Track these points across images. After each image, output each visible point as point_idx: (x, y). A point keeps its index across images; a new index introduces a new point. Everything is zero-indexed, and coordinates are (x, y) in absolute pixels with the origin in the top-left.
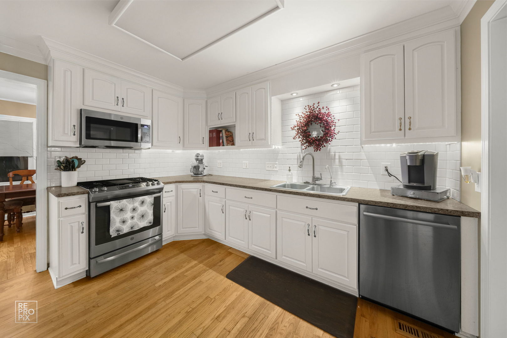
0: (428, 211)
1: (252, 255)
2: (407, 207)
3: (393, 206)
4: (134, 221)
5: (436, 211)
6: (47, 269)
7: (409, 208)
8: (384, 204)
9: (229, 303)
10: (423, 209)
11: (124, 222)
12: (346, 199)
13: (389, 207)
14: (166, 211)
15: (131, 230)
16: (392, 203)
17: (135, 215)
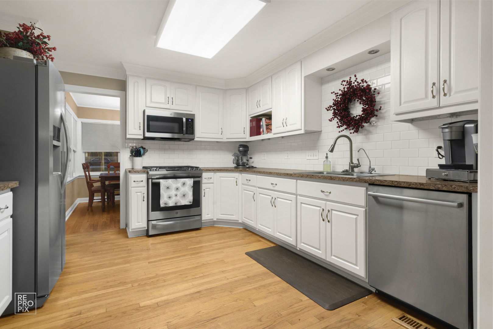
0: (431, 189)
2: (410, 185)
3: (398, 184)
4: (177, 198)
5: (439, 188)
6: (126, 228)
7: (413, 185)
8: (389, 182)
10: (426, 186)
11: (170, 197)
12: (355, 179)
13: (394, 185)
14: (205, 195)
15: (175, 205)
16: (396, 182)
17: (178, 193)
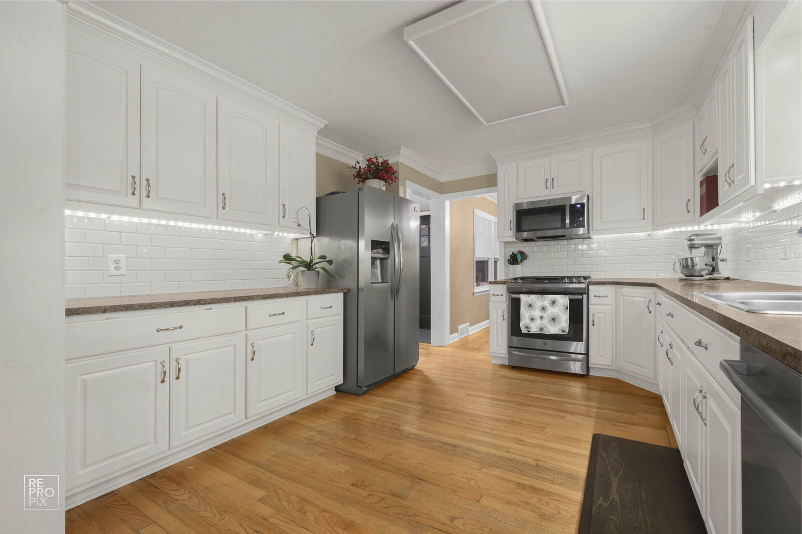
1: (680, 449)
4: (543, 322)
9: (549, 445)
11: (532, 320)
14: (595, 324)
15: (540, 333)
17: (545, 315)
